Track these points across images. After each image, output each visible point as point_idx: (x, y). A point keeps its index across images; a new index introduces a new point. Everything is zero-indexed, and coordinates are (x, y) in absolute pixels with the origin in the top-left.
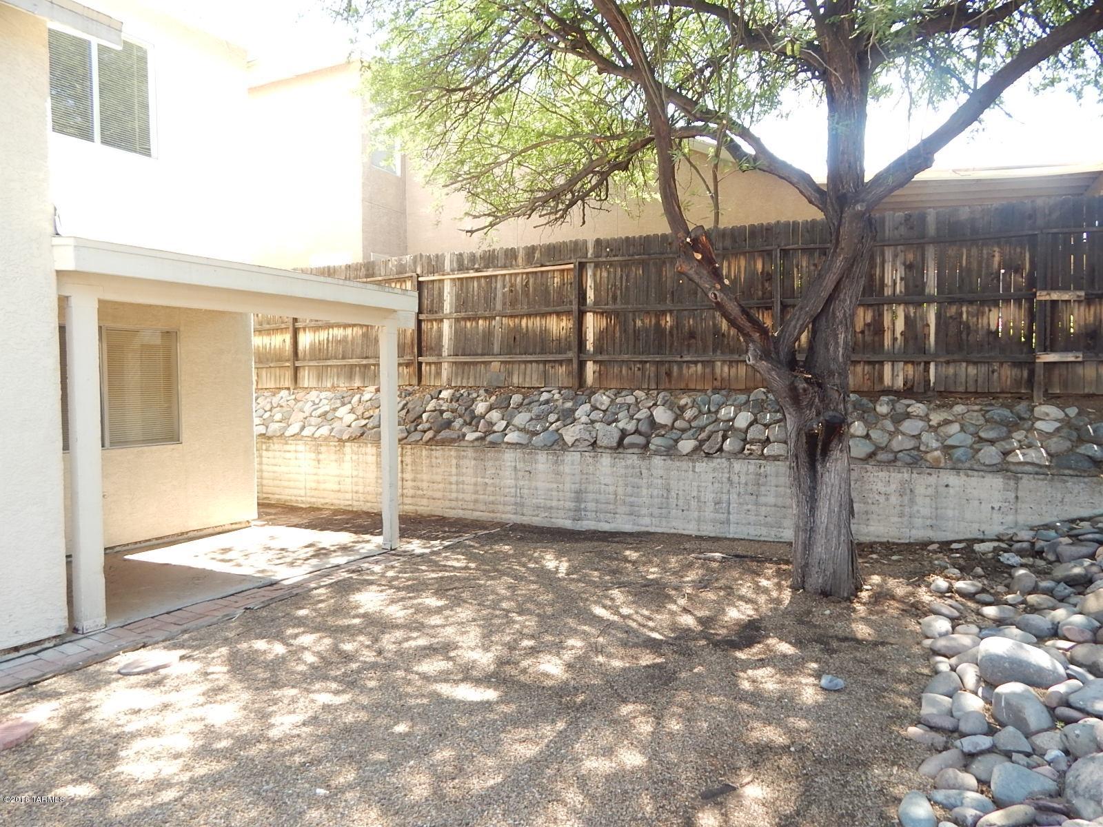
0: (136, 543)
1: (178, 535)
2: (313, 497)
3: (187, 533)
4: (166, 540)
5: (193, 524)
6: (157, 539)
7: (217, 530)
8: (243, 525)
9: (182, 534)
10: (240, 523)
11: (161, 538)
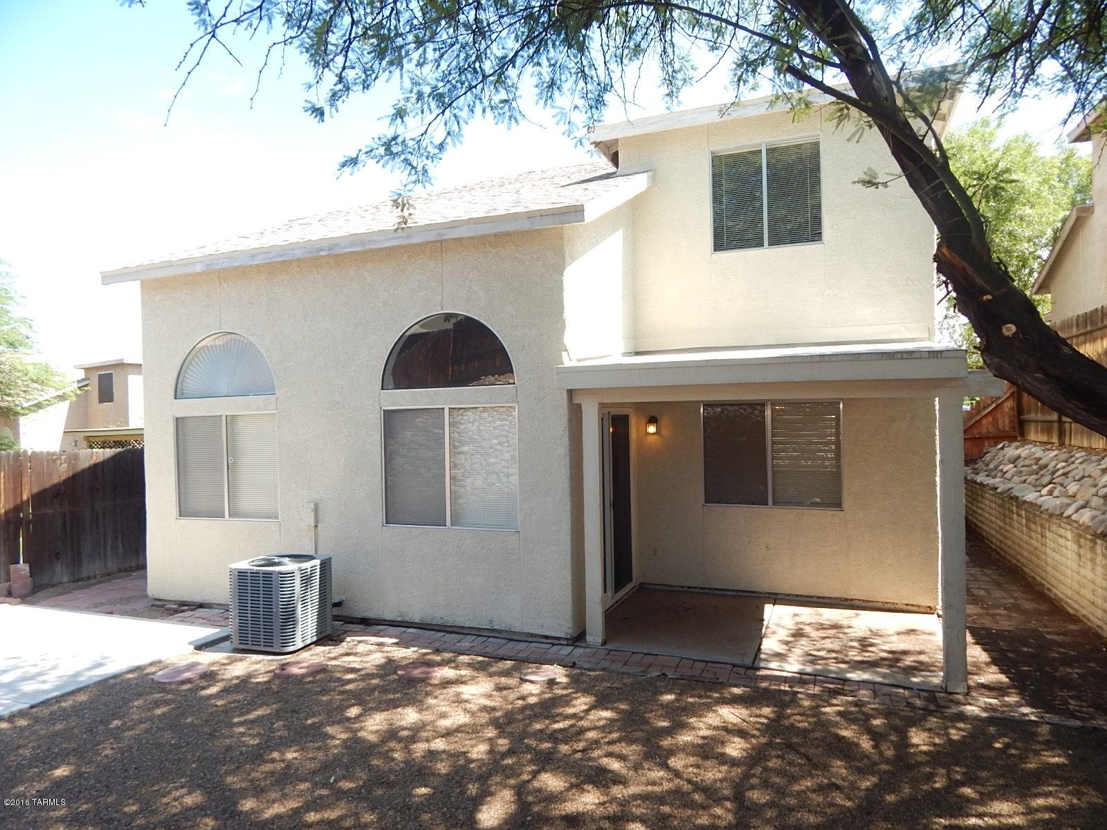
0: (797, 596)
1: (840, 599)
2: (1076, 602)
3: (852, 600)
4: (828, 601)
5: (856, 593)
6: (819, 597)
7: (888, 606)
8: (922, 610)
9: (846, 600)
10: (918, 606)
11: (823, 598)
